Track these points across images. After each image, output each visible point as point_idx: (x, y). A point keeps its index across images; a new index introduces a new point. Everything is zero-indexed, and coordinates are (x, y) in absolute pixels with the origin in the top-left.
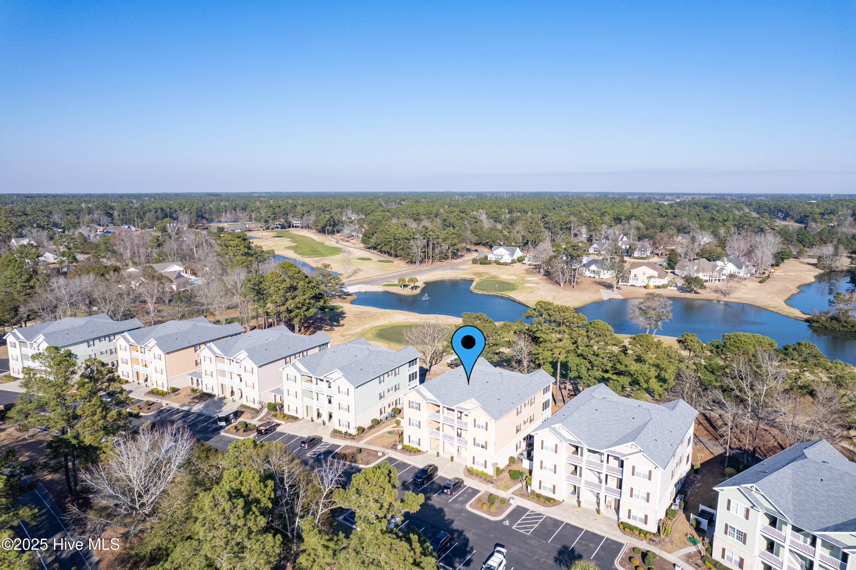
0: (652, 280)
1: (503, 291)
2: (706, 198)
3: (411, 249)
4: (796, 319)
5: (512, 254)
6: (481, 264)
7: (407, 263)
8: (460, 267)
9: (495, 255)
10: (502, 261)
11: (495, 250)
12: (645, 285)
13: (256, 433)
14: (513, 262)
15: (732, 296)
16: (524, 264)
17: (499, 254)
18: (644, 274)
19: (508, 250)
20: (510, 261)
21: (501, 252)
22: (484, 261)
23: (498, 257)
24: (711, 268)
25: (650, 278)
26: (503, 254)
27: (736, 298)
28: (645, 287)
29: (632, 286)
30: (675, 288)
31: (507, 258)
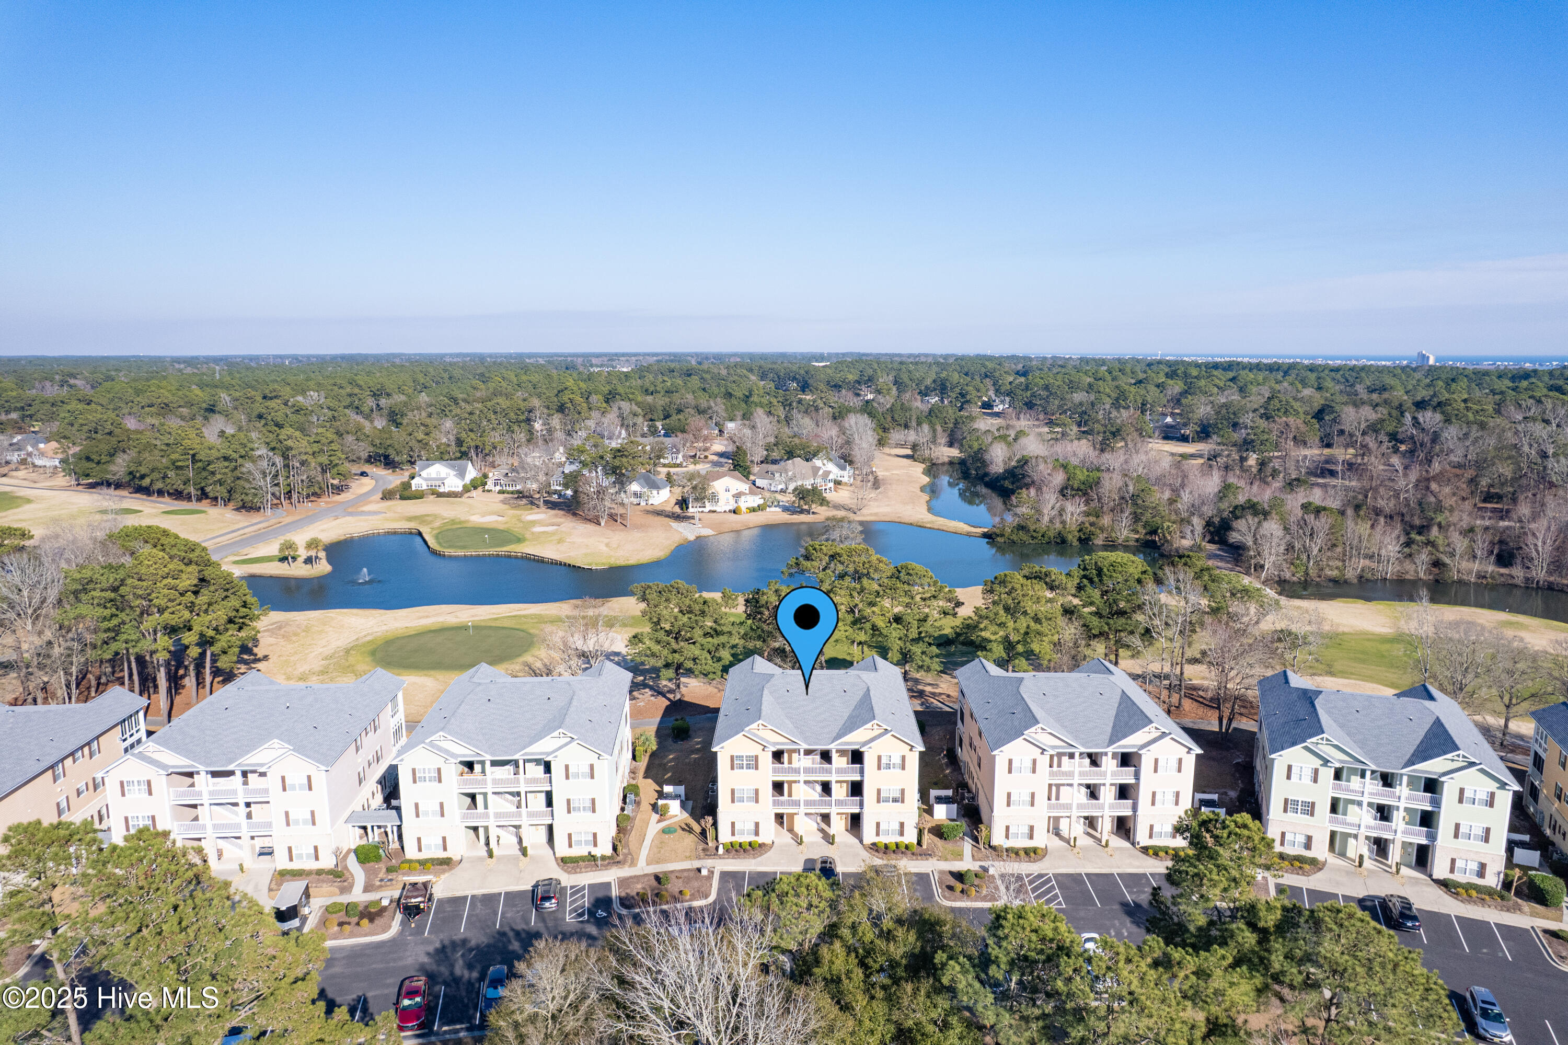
0: (743, 498)
1: (502, 545)
2: (658, 361)
3: (248, 481)
4: (969, 535)
5: (462, 474)
6: (403, 498)
7: (238, 509)
8: (366, 508)
9: (426, 479)
10: (441, 490)
11: (423, 469)
12: (732, 508)
13: (399, 917)
14: (466, 489)
15: (864, 511)
16: (489, 491)
17: (434, 475)
18: (727, 490)
19: (453, 467)
20: (460, 489)
21: (438, 473)
22: (406, 493)
23: (433, 483)
24: (810, 472)
25: (737, 496)
26: (443, 475)
27: (871, 515)
28: (734, 512)
29: (710, 511)
30: (777, 509)
31: (454, 483)
